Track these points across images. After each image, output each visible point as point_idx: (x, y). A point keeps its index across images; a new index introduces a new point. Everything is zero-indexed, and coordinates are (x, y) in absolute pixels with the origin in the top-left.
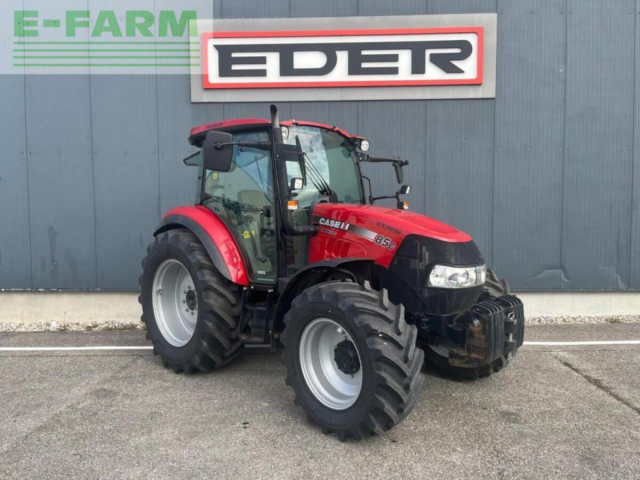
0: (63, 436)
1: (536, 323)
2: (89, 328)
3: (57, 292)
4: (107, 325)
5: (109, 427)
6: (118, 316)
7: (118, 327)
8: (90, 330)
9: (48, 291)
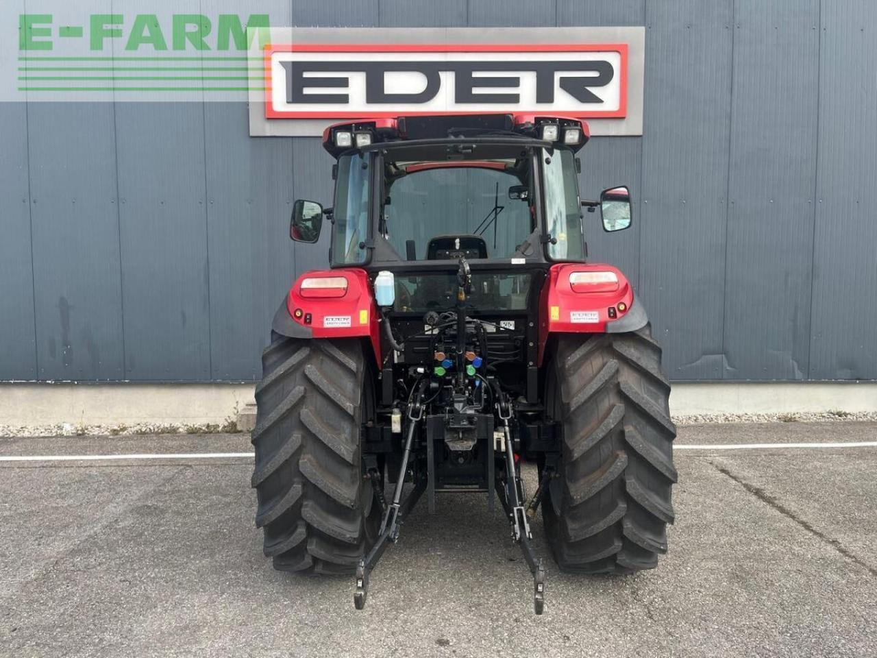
0: (104, 560)
1: (692, 423)
2: (115, 432)
3: (71, 385)
4: (138, 427)
5: (160, 549)
6: (153, 416)
7: (154, 429)
8: (117, 434)
9: (59, 384)
